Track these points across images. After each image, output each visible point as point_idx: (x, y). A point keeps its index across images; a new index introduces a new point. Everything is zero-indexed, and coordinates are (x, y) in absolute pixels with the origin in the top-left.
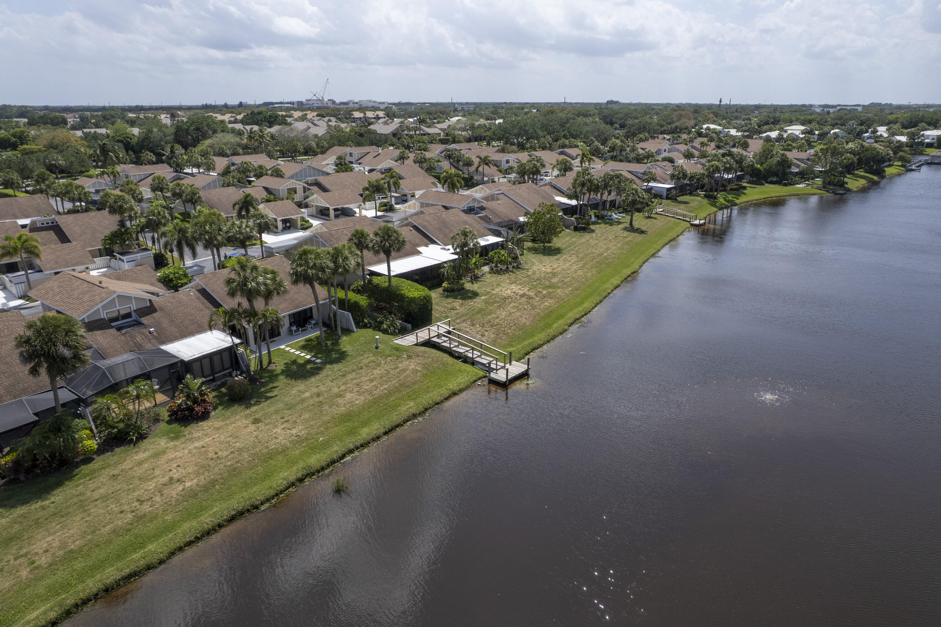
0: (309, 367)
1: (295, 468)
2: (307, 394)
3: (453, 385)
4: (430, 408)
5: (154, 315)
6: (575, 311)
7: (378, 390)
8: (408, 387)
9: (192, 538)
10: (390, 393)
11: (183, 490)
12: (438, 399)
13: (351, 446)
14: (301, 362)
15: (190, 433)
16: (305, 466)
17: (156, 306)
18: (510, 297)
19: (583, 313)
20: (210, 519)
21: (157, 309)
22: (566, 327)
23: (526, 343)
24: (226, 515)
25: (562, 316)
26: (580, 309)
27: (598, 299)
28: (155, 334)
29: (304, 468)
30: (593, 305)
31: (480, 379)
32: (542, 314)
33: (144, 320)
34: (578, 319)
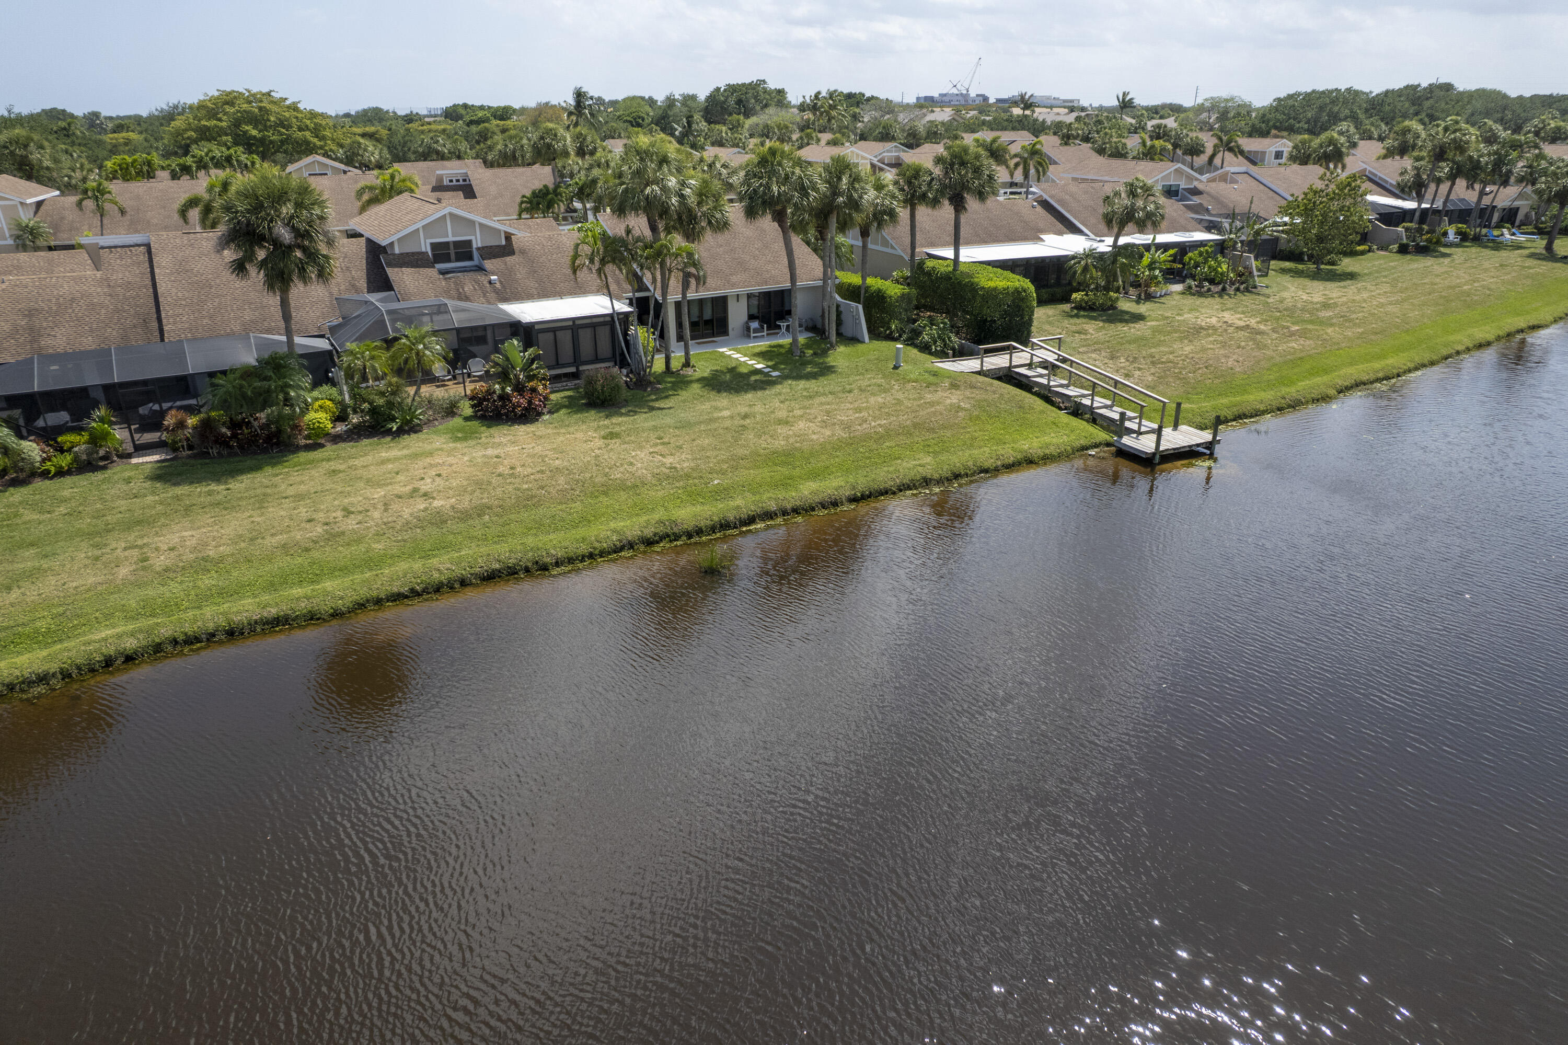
0: (753, 378)
1: (645, 518)
2: (726, 413)
3: (1031, 444)
4: (967, 475)
5: (508, 259)
6: (1361, 367)
7: (865, 426)
8: (932, 430)
9: (405, 590)
10: (888, 434)
11: (426, 509)
12: (989, 464)
13: (773, 506)
14: (744, 370)
15: (491, 436)
16: (665, 518)
17: (515, 246)
18: (1213, 328)
19: (1381, 375)
20: (449, 566)
21: (517, 251)
22: (1332, 392)
23: (1225, 401)
24: (483, 564)
25: (1326, 372)
26: (1377, 365)
27: (1427, 357)
28: (498, 285)
29: (661, 522)
30: (1412, 365)
31: (1096, 446)
32: (1278, 359)
33: (488, 264)
34: (1365, 384)
